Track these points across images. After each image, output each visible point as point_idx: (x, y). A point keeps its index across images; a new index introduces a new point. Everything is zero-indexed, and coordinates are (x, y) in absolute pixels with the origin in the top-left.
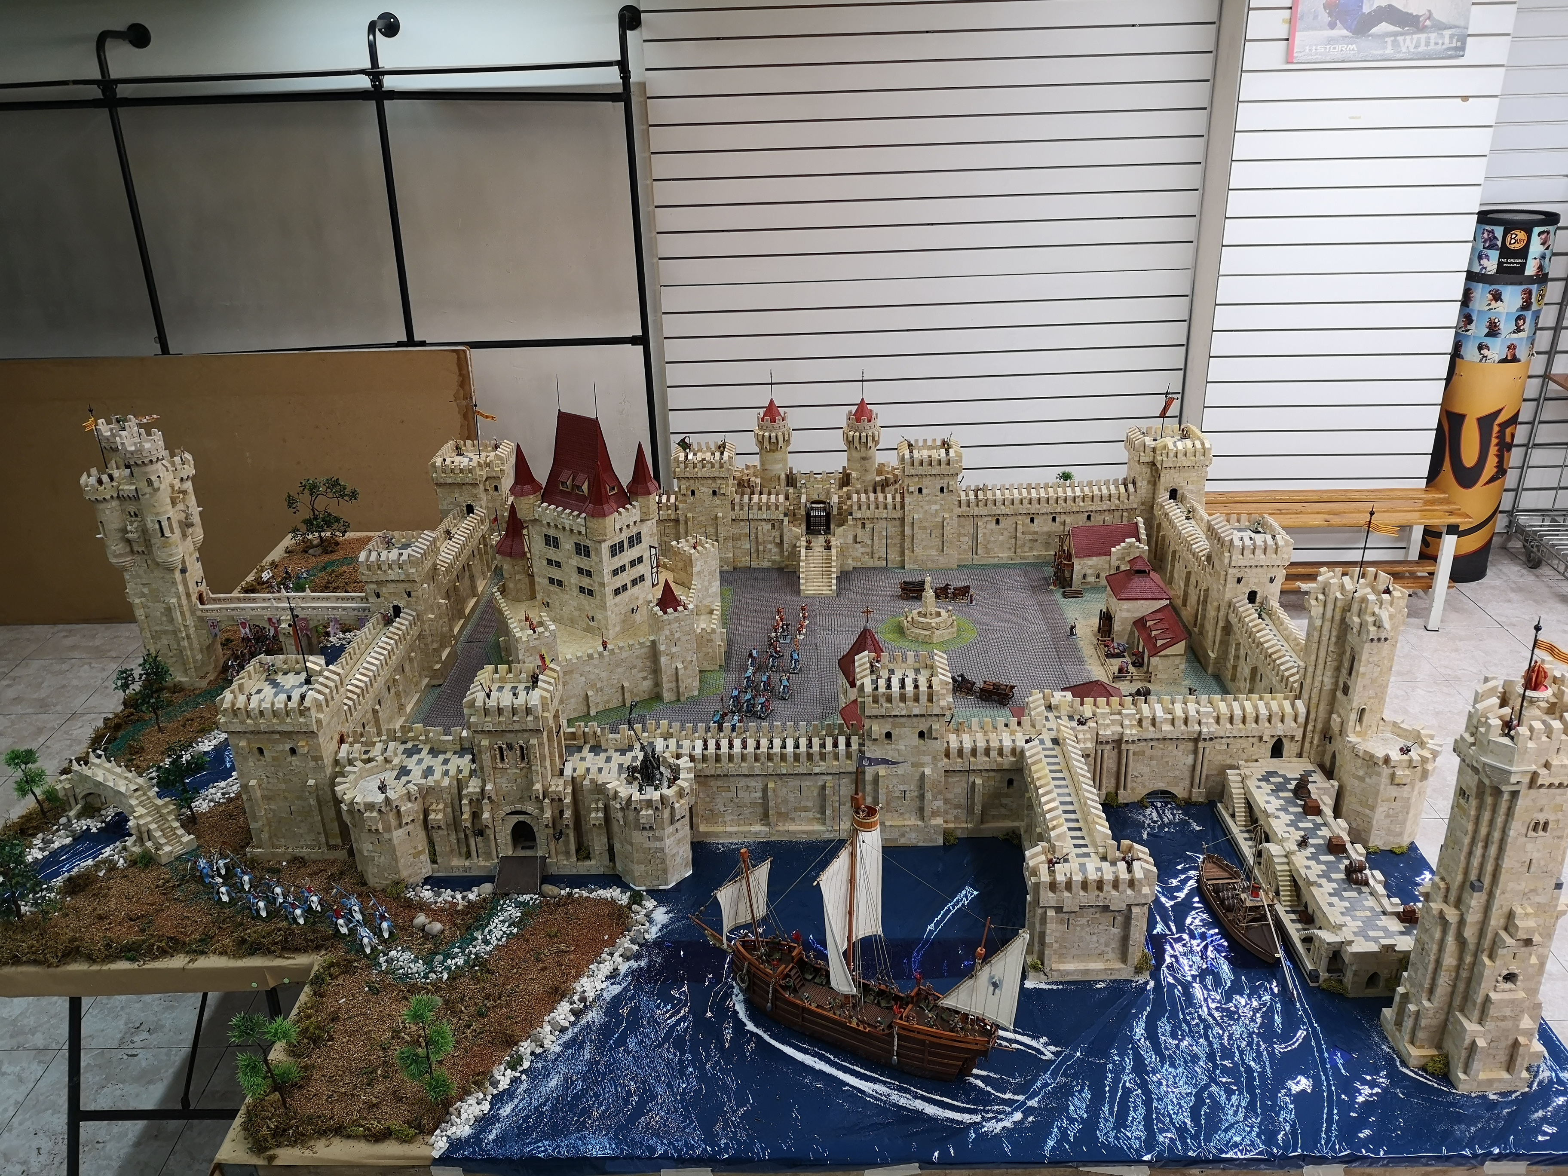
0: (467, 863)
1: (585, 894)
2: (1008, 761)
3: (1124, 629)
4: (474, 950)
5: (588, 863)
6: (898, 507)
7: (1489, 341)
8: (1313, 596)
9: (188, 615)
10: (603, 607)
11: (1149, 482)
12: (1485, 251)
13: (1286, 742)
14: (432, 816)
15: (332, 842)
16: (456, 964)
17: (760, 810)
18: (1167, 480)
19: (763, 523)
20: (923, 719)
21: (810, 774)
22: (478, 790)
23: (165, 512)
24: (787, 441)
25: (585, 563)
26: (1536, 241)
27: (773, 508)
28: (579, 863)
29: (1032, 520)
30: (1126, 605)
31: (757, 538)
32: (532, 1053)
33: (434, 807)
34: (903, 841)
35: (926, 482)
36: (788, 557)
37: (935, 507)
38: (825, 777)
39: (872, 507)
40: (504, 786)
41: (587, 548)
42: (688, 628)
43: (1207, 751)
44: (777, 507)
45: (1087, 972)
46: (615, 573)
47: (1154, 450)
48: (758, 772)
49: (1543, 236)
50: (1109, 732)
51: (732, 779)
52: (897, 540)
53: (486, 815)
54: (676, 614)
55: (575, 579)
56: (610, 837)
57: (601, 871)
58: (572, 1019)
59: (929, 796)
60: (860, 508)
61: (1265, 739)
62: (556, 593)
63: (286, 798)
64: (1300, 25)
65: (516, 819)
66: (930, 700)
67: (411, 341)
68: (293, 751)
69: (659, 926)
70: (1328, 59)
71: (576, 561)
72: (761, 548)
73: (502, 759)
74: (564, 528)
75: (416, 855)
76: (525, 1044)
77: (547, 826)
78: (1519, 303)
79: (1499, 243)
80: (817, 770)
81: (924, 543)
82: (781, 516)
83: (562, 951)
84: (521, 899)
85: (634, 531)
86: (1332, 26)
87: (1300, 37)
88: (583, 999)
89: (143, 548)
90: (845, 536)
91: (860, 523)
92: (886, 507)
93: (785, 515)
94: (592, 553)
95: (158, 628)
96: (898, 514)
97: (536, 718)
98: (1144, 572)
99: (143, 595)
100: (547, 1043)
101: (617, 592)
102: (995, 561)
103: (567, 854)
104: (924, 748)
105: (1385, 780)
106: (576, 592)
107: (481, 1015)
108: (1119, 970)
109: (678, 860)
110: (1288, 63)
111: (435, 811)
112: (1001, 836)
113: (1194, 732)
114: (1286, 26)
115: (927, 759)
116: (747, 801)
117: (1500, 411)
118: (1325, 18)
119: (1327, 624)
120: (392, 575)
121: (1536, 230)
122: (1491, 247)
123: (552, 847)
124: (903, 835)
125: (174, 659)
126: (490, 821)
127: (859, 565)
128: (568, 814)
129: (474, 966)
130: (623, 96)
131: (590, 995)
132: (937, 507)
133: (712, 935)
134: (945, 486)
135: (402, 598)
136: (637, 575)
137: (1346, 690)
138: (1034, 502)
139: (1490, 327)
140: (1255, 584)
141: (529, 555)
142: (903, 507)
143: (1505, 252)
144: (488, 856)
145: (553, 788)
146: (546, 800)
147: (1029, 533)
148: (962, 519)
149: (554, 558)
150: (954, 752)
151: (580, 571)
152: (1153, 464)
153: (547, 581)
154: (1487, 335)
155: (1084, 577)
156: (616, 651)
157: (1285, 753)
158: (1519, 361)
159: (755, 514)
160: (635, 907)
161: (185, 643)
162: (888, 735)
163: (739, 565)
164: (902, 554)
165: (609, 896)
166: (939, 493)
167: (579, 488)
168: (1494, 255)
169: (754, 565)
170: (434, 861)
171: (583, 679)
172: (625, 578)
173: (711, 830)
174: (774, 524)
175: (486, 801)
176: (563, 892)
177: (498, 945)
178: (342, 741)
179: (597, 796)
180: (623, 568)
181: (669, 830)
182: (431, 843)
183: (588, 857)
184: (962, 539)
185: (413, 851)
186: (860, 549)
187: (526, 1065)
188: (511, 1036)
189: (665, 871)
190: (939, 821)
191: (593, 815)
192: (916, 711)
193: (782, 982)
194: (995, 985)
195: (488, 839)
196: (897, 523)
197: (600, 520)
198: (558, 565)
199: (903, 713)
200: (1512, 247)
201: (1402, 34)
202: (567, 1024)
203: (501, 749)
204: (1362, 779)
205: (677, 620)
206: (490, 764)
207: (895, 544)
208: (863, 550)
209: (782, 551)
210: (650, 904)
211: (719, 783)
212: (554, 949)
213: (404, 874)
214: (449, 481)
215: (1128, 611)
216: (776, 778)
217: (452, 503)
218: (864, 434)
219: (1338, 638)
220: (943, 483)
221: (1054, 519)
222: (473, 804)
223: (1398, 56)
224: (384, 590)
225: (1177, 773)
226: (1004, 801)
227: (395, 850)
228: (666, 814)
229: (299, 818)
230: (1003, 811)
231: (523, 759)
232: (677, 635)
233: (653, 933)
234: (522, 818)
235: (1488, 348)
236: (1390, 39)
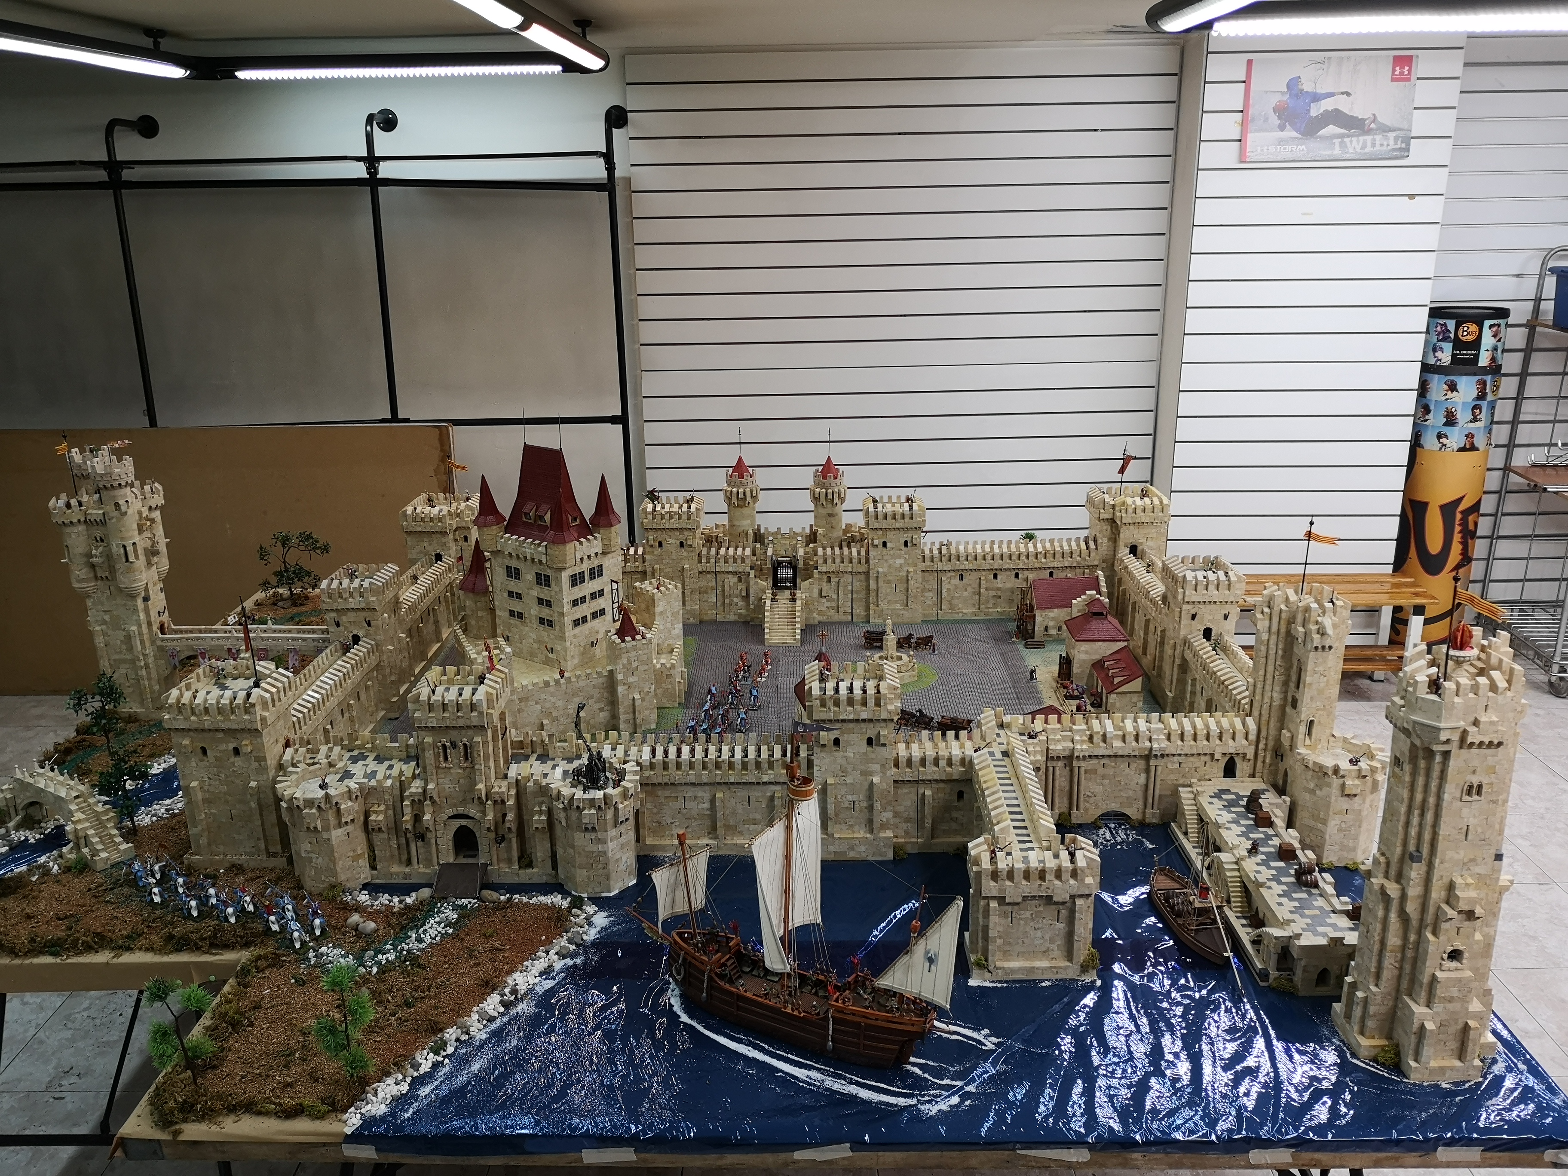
0: (407, 870)
1: (525, 899)
2: (957, 771)
3: (1083, 671)
4: (406, 947)
5: (530, 871)
6: (863, 561)
7: (1447, 430)
8: (1258, 610)
9: (147, 644)
10: (563, 638)
11: (1109, 539)
12: (1439, 344)
13: (1238, 760)
14: (373, 817)
15: (272, 849)
16: (387, 959)
17: (708, 822)
18: (1127, 535)
19: (730, 576)
20: (871, 725)
21: (758, 783)
22: (420, 790)
23: (131, 537)
24: (755, 498)
25: (545, 593)
26: (1487, 334)
27: (739, 561)
28: (521, 871)
29: (995, 576)
30: (1084, 646)
31: (723, 591)
32: (457, 1040)
33: (375, 808)
34: (852, 855)
35: (890, 535)
36: (754, 610)
37: (899, 562)
38: (773, 787)
39: (838, 560)
40: (447, 787)
41: (547, 577)
42: (645, 658)
43: (1159, 769)
44: (743, 561)
45: (1032, 969)
46: (575, 603)
47: (1113, 507)
48: (705, 781)
49: (1494, 329)
50: (1059, 747)
51: (680, 788)
52: (863, 595)
53: (427, 817)
54: (634, 643)
55: (534, 611)
56: (553, 844)
57: (544, 879)
58: (502, 1009)
59: (877, 806)
60: (825, 562)
61: (1216, 757)
62: (516, 626)
63: (227, 802)
64: (1251, 126)
65: (457, 823)
66: (878, 704)
67: (395, 418)
68: (236, 751)
69: (598, 929)
70: (1279, 159)
71: (536, 592)
72: (727, 601)
73: (446, 759)
74: (525, 558)
75: (356, 858)
76: (450, 1031)
77: (489, 829)
78: (1475, 393)
79: (1452, 336)
80: (765, 779)
81: (889, 598)
82: (748, 569)
83: (497, 949)
84: (459, 902)
85: (596, 563)
86: (1282, 128)
87: (1251, 137)
88: (514, 992)
89: (107, 574)
90: (810, 590)
91: (825, 577)
92: (851, 562)
93: (752, 568)
94: (553, 584)
95: (116, 657)
96: (862, 568)
97: (481, 713)
98: (1101, 614)
99: (104, 622)
100: (473, 1031)
101: (576, 623)
102: (959, 617)
103: (509, 861)
104: (873, 756)
105: (1335, 791)
106: (535, 623)
107: (408, 1005)
108: (1065, 968)
109: (622, 866)
110: (1242, 162)
111: (376, 812)
112: (951, 851)
113: (1145, 749)
114: (1239, 128)
115: (876, 767)
116: (695, 812)
117: (1462, 498)
118: (1275, 120)
119: (1274, 638)
120: (353, 603)
121: (1487, 323)
122: (1445, 339)
123: (494, 852)
124: (852, 848)
125: (131, 689)
126: (431, 823)
127: (824, 619)
128: (510, 816)
129: (405, 961)
130: (608, 186)
131: (522, 988)
132: (902, 561)
133: (650, 927)
134: (909, 539)
135: (361, 627)
136: (597, 609)
137: (1294, 704)
138: (997, 557)
139: (1447, 417)
140: (1209, 621)
141: (490, 589)
142: (867, 561)
143: (1458, 344)
144: (429, 862)
145: (496, 789)
146: (489, 802)
147: (993, 589)
148: (927, 574)
149: (515, 590)
150: (903, 761)
151: (540, 601)
152: (1112, 521)
153: (508, 614)
154: (1445, 424)
155: (1046, 629)
156: (573, 679)
157: (1238, 773)
158: (1477, 449)
159: (722, 567)
160: (574, 911)
161: (144, 672)
162: (837, 742)
163: (706, 618)
164: (868, 609)
165: (549, 901)
166: (903, 547)
167: (541, 518)
168: (1448, 347)
169: (720, 618)
170: (373, 867)
171: (539, 707)
172: (585, 609)
173: (657, 843)
174: (742, 577)
175: (428, 802)
176: (502, 898)
177: (431, 943)
178: (287, 744)
179: (541, 799)
180: (583, 600)
181: (612, 833)
182: (371, 847)
183: (530, 865)
184: (926, 594)
185: (351, 854)
186: (825, 603)
187: (450, 1050)
188: (436, 1023)
189: (608, 877)
190: (889, 834)
191: (536, 818)
192: (864, 715)
193: (718, 971)
194: (931, 961)
195: (429, 844)
196: (862, 577)
197: (561, 547)
198: (519, 596)
199: (851, 717)
200: (1464, 339)
201: (1348, 136)
202: (496, 1014)
203: (444, 746)
204: (1312, 792)
205: (635, 649)
206: (433, 762)
207: (861, 599)
208: (829, 604)
209: (748, 605)
210: (590, 909)
211: (667, 793)
212: (488, 946)
213: (342, 877)
214: (419, 529)
215: (1086, 653)
216: (724, 788)
217: (421, 552)
218: (830, 491)
219: (1285, 651)
220: (907, 536)
221: (1017, 576)
222: (415, 807)
223: (1346, 156)
224: (344, 619)
225: (1130, 793)
226: (955, 814)
227: (333, 851)
228: (610, 814)
229: (240, 824)
230: (954, 826)
231: (466, 759)
232: (635, 665)
233: (591, 935)
234: (464, 822)
235: (1446, 436)
236: (1337, 141)
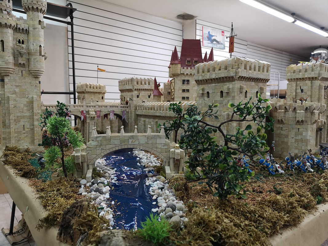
64: (204, 39)
70: (208, 46)
89: (24, 62)
95: (19, 114)
99: (15, 93)
118: (207, 39)
125: (25, 135)
223: (217, 48)
236: (216, 45)
